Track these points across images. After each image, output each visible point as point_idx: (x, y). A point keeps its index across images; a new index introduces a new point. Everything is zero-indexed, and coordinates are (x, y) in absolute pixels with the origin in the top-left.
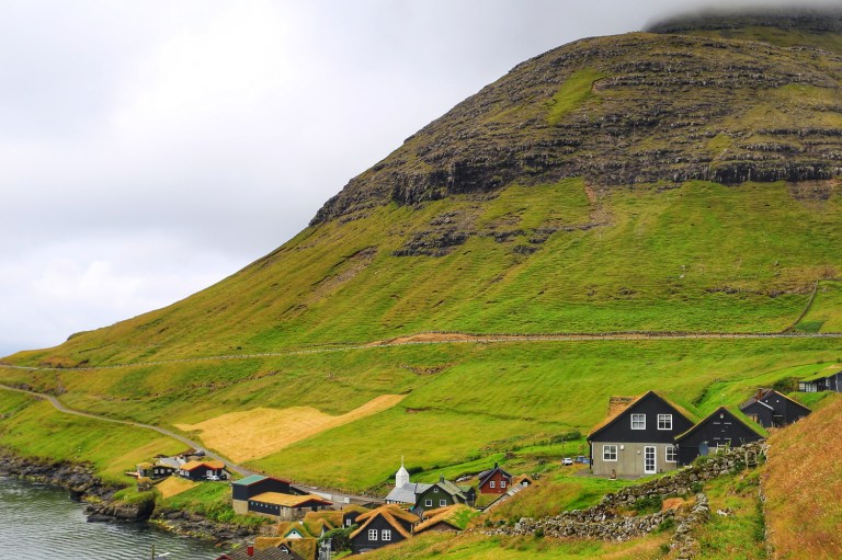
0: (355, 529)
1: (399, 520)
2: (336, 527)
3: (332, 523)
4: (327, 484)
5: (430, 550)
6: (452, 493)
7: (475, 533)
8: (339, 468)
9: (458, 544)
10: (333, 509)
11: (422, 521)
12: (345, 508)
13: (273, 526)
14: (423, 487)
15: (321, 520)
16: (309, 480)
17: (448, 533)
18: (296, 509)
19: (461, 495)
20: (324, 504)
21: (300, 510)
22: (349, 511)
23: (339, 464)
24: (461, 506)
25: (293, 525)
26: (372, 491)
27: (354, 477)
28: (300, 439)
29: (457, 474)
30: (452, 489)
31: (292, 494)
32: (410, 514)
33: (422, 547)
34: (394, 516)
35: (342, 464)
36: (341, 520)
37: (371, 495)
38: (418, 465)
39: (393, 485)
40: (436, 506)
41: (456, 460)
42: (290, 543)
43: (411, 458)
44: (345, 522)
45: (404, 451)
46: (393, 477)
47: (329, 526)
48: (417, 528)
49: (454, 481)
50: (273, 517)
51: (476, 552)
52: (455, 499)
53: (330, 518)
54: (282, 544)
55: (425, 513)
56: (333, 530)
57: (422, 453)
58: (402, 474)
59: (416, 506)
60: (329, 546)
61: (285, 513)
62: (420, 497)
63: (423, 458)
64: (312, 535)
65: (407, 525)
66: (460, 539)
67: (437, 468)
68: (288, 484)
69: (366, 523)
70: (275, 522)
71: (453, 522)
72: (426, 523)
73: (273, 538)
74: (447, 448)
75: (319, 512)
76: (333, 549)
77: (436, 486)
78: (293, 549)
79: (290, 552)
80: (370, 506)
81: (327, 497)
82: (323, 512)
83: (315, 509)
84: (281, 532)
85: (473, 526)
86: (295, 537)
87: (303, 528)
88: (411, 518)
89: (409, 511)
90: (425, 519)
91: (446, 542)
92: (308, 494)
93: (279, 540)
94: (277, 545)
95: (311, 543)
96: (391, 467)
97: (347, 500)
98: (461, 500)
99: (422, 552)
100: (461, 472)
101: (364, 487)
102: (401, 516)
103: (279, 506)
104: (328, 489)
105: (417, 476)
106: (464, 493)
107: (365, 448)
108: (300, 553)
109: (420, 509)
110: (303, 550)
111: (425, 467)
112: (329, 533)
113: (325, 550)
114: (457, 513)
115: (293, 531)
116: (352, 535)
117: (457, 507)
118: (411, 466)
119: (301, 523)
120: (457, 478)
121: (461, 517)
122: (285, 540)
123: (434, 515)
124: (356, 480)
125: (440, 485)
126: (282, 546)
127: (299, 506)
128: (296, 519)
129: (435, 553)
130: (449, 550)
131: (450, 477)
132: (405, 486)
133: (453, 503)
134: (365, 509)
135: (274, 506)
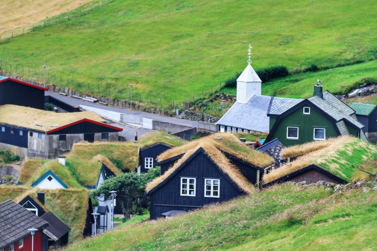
0: (157, 175)
1: (235, 161)
2: (126, 170)
3: (118, 164)
4: (113, 93)
5: (284, 216)
6: (337, 117)
7: (365, 189)
8: (137, 64)
9: (334, 208)
10: (122, 139)
11: (277, 165)
12: (142, 137)
13: (15, 166)
14: (284, 104)
15: (99, 157)
16: (80, 85)
17: (318, 187)
18: (55, 137)
19: (354, 121)
20: (105, 130)
21: (62, 138)
22: (150, 142)
23: (135, 58)
24: (352, 139)
25: (48, 164)
26: (194, 109)
27: (162, 81)
28: (64, 10)
29: (351, 82)
30: (336, 109)
31: (51, 109)
32: (257, 152)
33: (270, 211)
34: (227, 155)
35: (140, 57)
36: (136, 159)
37: (190, 115)
38: (279, 64)
39: (232, 99)
40: (306, 138)
41: (349, 56)
42: (41, 196)
43: (268, 50)
44: (141, 163)
45: (253, 38)
46: (232, 85)
47: (113, 168)
48: (266, 178)
49: (343, 95)
50: (14, 149)
51: (364, 222)
52: (341, 127)
53: (116, 155)
54: (28, 198)
55: (285, 151)
56: (120, 175)
57: (287, 41)
58: (248, 80)
59: (270, 138)
60: (112, 204)
61: (36, 142)
62: (278, 122)
63: (290, 51)
64: (82, 183)
65: (250, 171)
66: (337, 199)
67: (314, 69)
68: (42, 91)
69: (177, 165)
70: (18, 159)
71: (333, 168)
72: (284, 169)
73: (14, 187)
74: (334, 34)
75: (96, 143)
76: (117, 211)
77: (306, 103)
78: (47, 207)
79: (41, 212)
80: (188, 135)
81: (112, 116)
82: (105, 143)
83: (90, 138)
84: (26, 177)
85: (364, 176)
86: (51, 186)
87: (66, 171)
88: (258, 158)
89: (257, 146)
90: (284, 161)
91: (312, 204)
92: (78, 110)
93: (22, 191)
94: (18, 199)
95: (80, 198)
96: (228, 66)
97: (147, 123)
98: (353, 130)
99: (270, 221)
100: (358, 79)
101: (180, 101)
102: (241, 155)
103: (26, 131)
104: (115, 103)
105: (277, 84)
106: (359, 117)
107: (183, 30)
108: (59, 215)
109: (276, 142)
110: (65, 208)
111: (291, 68)
112: (112, 181)
113: (104, 211)
114: (342, 154)
115: (49, 175)
116: (150, 186)
117: (344, 142)
118: (265, 65)
119: (62, 161)
120: (351, 89)
121: (350, 159)
122: (32, 191)
123: (301, 154)
124: (165, 87)
125: (315, 101)
126: (28, 202)
127: (62, 132)
128: (55, 153)
129: (292, 222)
130: (316, 217)
131: (337, 86)
132: (254, 102)
133: (337, 134)
134: (178, 139)
135: (16, 129)
